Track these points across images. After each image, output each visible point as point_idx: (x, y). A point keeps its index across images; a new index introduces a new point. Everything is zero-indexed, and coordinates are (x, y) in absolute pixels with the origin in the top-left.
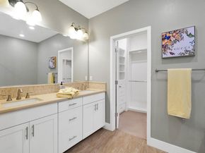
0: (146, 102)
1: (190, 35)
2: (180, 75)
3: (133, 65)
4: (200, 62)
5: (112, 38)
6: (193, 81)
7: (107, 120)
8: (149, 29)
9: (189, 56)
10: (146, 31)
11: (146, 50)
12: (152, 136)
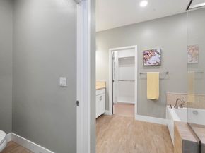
0: (134, 97)
1: (158, 54)
2: (153, 75)
3: (121, 68)
4: (164, 69)
5: (110, 50)
6: (160, 79)
7: (107, 108)
8: (136, 46)
9: (158, 65)
10: (134, 48)
11: (134, 57)
12: (138, 114)
